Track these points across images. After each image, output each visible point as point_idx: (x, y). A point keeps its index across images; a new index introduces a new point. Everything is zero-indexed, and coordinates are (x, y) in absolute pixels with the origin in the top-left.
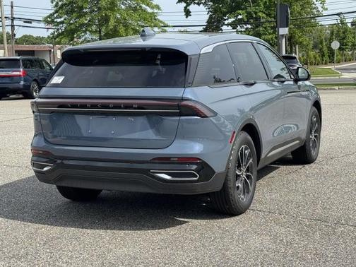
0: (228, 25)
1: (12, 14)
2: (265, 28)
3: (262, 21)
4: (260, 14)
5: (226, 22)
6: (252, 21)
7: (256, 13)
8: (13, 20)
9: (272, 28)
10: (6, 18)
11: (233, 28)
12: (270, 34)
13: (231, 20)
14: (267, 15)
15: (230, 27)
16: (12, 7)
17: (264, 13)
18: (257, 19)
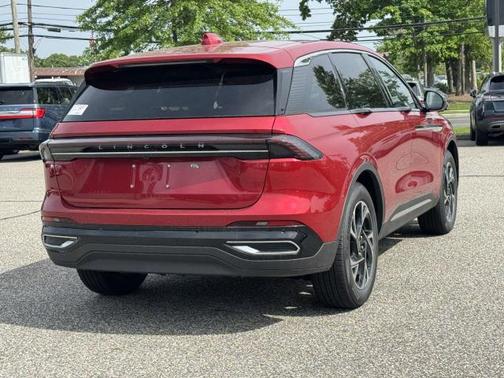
0: (369, 29)
1: (30, 17)
2: (431, 33)
3: (425, 21)
4: (424, 12)
5: (366, 25)
6: (409, 22)
7: (415, 10)
8: (30, 27)
9: (442, 33)
10: (19, 23)
11: (379, 35)
12: (438, 42)
13: (374, 22)
14: (433, 13)
15: (373, 33)
16: (29, 6)
17: (429, 10)
18: (418, 19)
